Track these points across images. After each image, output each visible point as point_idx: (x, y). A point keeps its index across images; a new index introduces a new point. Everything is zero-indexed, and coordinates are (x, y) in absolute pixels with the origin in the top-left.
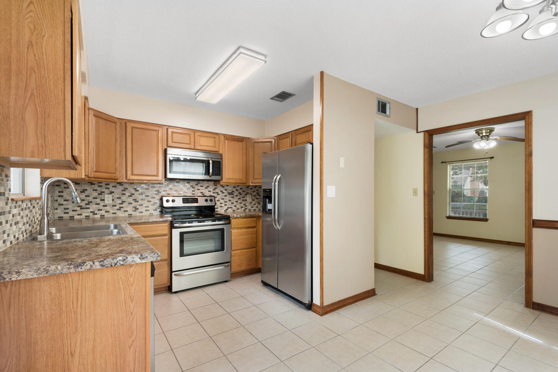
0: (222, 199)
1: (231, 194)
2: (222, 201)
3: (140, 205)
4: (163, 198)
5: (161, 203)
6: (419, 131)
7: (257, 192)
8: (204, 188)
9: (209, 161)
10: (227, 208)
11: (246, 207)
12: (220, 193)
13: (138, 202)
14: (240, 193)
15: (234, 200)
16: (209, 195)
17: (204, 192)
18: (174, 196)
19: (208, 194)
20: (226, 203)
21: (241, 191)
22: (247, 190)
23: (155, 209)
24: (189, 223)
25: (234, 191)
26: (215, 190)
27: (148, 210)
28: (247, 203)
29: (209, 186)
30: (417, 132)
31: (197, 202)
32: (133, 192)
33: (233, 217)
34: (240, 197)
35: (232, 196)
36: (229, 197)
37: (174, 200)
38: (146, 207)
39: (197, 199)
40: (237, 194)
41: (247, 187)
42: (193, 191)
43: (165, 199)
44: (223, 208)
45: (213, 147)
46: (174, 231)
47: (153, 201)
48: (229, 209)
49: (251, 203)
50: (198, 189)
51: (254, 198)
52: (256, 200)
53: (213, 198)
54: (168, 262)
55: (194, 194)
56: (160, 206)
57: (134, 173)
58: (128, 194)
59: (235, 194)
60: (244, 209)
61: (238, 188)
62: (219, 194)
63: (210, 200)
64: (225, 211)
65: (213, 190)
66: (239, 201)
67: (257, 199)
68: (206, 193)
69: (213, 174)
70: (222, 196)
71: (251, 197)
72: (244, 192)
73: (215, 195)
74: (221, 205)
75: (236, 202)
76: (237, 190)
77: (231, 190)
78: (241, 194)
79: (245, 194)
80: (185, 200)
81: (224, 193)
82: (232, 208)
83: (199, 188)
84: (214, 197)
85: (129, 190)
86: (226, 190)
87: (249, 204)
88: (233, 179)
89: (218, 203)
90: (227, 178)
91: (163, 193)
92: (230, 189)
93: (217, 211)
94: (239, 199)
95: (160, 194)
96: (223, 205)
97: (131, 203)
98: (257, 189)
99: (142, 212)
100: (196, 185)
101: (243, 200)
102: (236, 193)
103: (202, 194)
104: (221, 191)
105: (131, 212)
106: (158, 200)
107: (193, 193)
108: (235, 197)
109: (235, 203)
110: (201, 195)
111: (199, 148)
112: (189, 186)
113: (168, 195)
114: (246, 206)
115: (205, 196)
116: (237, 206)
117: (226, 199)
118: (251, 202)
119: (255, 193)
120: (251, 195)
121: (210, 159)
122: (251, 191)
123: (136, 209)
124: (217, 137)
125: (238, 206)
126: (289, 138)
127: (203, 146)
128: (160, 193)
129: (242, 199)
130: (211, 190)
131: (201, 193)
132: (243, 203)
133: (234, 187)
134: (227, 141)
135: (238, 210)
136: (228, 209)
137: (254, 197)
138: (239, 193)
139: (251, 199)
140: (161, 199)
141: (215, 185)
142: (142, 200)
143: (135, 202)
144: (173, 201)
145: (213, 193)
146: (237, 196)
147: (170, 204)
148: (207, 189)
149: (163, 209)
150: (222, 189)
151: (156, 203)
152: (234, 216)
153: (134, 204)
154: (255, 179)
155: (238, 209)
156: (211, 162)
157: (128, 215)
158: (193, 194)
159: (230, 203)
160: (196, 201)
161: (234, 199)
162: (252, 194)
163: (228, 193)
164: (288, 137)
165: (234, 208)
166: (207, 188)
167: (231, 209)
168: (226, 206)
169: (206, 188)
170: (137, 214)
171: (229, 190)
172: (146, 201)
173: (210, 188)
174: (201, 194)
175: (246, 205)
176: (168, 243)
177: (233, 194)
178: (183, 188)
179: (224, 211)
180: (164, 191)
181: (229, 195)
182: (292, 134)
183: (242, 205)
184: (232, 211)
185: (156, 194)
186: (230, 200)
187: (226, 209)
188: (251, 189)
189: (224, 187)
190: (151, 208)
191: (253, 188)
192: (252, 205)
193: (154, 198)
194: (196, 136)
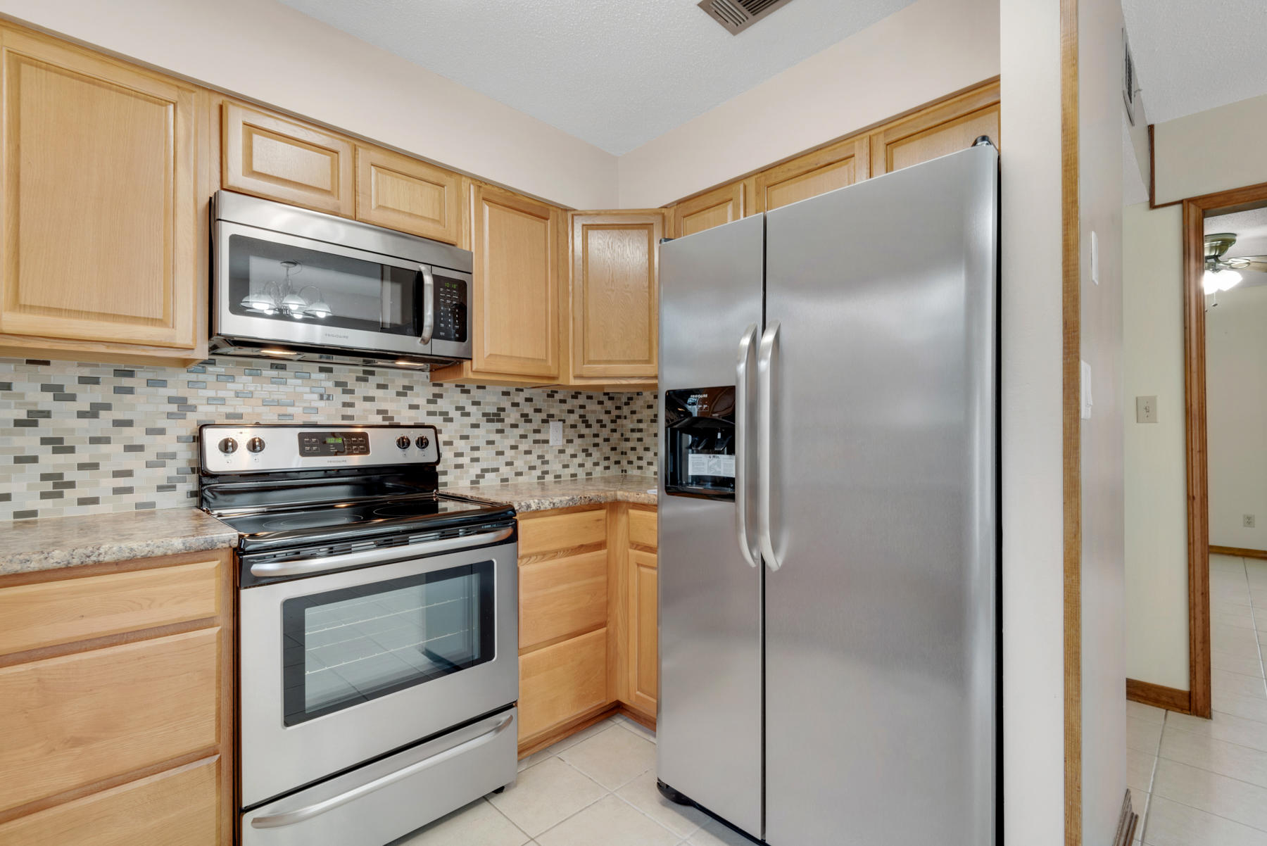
0: (463, 437)
1: (495, 417)
2: (460, 445)
3: (82, 467)
4: (207, 432)
5: (195, 457)
6: (1157, 203)
7: (582, 412)
8: (391, 392)
9: (420, 275)
10: (479, 472)
11: (546, 468)
12: (454, 414)
13: (71, 450)
14: (527, 415)
15: (504, 443)
16: (412, 423)
17: (392, 411)
18: (258, 425)
19: (410, 418)
20: (476, 454)
21: (528, 409)
22: (548, 406)
23: (165, 483)
24: (331, 553)
25: (503, 410)
26: (435, 402)
27: (129, 490)
28: (547, 452)
29: (411, 388)
30: (1152, 206)
31: (366, 451)
32: (46, 401)
33: (524, 509)
34: (525, 431)
35: (499, 426)
36: (488, 432)
37: (260, 441)
38: (117, 474)
39: (365, 436)
40: (516, 420)
41: (549, 396)
42: (345, 405)
43: (212, 438)
44: (467, 472)
45: (434, 221)
46: (249, 596)
47: (156, 445)
48: (487, 475)
49: (562, 451)
50: (367, 399)
51: (572, 433)
52: (577, 441)
53: (429, 434)
54: (220, 760)
55: (351, 418)
56: (193, 470)
57: (25, 299)
58: (16, 412)
59: (508, 421)
60: (540, 474)
61: (520, 398)
62: (451, 420)
63: (417, 443)
64: (473, 482)
65: (429, 402)
66: (523, 446)
67: (581, 436)
68: (399, 413)
69: (435, 335)
70: (462, 426)
71: (564, 431)
72: (538, 411)
73: (437, 421)
74: (460, 460)
75: (514, 447)
76: (515, 405)
77: (494, 404)
78: (530, 421)
79: (544, 421)
80: (313, 442)
81: (468, 414)
82: (496, 470)
83: (370, 394)
84: (432, 430)
85: (22, 395)
86: (476, 403)
87: (556, 457)
88: (511, 357)
89: (447, 453)
90: (491, 355)
91: (205, 412)
92: (491, 400)
93: (445, 484)
94: (523, 437)
95: (189, 415)
96: (465, 460)
97: (34, 459)
98: (582, 400)
99: (94, 501)
100: (358, 379)
101: (536, 442)
102: (512, 416)
103: (384, 419)
104: (458, 408)
105: (34, 503)
106: (179, 439)
107: (349, 411)
108: (508, 430)
109: (509, 454)
110: (378, 420)
111: (378, 217)
112: (330, 384)
113: (234, 420)
114: (547, 462)
115: (398, 426)
116: (516, 464)
117: (477, 437)
118: (561, 448)
119: (573, 418)
120: (561, 423)
121: (423, 268)
122: (561, 411)
123: (58, 485)
124: (449, 181)
125: (520, 464)
126: (730, 207)
127: (394, 210)
128: (193, 408)
129: (532, 437)
130: (421, 401)
131: (379, 412)
132: (538, 450)
133: (506, 394)
134: (489, 206)
135: (520, 478)
136: (483, 477)
137: (573, 429)
138: (522, 415)
139: (563, 437)
140: (198, 439)
141: (435, 385)
142: (95, 440)
143: (55, 451)
144: (255, 446)
145: (430, 413)
146: (514, 426)
147: (243, 461)
148: (402, 398)
149: (205, 480)
150: (464, 400)
151: (173, 456)
152: (529, 506)
153: (50, 461)
154: (590, 362)
155: (519, 474)
156: (428, 280)
157: (12, 519)
158: (344, 417)
159: (491, 451)
160: (358, 443)
161: (507, 437)
162: (564, 421)
163: (484, 415)
164: (731, 200)
165: (505, 471)
166: (405, 395)
167: (494, 474)
168: (475, 464)
169: (399, 394)
170: (67, 507)
171: (488, 404)
172: (115, 448)
173: (418, 395)
174: (380, 417)
175: (546, 459)
176: (219, 665)
177: (502, 421)
178: (302, 393)
179: (468, 484)
180: (209, 401)
181: (488, 421)
182: (745, 187)
183: (532, 459)
184: (499, 483)
185: (170, 415)
186: (490, 443)
187: (478, 476)
188: (563, 401)
189: (468, 392)
190: (145, 481)
191: (569, 400)
192: (566, 458)
193: (162, 432)
194: (360, 163)
